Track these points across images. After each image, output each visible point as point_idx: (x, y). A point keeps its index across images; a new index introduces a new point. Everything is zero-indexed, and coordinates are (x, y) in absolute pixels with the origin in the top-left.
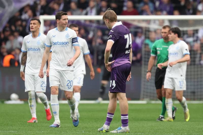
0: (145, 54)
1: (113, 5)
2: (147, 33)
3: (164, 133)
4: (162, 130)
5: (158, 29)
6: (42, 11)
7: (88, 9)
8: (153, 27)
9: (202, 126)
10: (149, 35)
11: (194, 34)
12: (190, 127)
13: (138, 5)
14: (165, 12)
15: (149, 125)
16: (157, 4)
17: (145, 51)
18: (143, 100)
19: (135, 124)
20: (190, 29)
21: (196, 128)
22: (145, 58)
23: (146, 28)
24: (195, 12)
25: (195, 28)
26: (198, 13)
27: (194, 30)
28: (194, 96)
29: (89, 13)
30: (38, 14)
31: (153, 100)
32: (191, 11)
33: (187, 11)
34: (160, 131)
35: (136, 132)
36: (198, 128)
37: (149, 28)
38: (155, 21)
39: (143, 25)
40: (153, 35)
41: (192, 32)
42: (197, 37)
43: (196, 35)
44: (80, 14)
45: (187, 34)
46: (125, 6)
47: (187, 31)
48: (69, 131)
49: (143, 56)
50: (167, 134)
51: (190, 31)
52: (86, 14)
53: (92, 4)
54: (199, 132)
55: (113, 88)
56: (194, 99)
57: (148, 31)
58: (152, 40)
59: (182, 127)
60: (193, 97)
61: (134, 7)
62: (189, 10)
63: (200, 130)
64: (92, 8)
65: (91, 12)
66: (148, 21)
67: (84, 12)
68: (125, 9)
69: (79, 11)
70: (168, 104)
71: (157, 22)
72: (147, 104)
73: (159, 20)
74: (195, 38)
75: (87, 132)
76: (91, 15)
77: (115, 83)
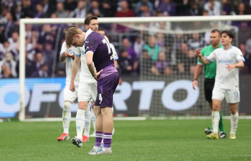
0: (144, 63)
1: (106, 6)
2: (146, 37)
3: (167, 155)
4: (164, 151)
5: (158, 33)
6: (23, 14)
7: (77, 10)
8: (153, 30)
9: (211, 146)
10: (147, 39)
11: (200, 38)
12: (197, 147)
13: (134, 5)
14: (166, 13)
15: (149, 145)
16: (157, 3)
17: (144, 59)
18: (141, 116)
19: (133, 144)
20: (195, 32)
21: (204, 148)
22: (143, 67)
23: (144, 31)
24: (201, 12)
25: (202, 31)
26: (205, 13)
27: (200, 34)
28: (201, 110)
29: (78, 15)
30: (18, 16)
31: (154, 116)
32: (196, 12)
33: (191, 11)
34: (162, 152)
35: (134, 154)
36: (207, 148)
37: (147, 32)
38: (154, 23)
39: (141, 28)
40: (153, 40)
41: (198, 36)
42: (204, 42)
43: (202, 39)
44: (67, 17)
45: (192, 38)
46: (119, 6)
47: (192, 35)
48: (56, 153)
49: (142, 65)
50: (170, 155)
51: (196, 34)
52: (75, 16)
53: (81, 4)
54: (208, 152)
55: (101, 102)
56: (201, 115)
57: (146, 35)
58: (152, 45)
59: (187, 147)
60: (200, 112)
61: (130, 7)
62: (194, 10)
63: (209, 150)
64: (81, 9)
65: (80, 14)
66: (147, 24)
67: (72, 14)
68: (119, 9)
69: (66, 13)
70: (215, 118)
71: (158, 25)
72: (147, 120)
73: (159, 22)
74: (202, 43)
75: (77, 155)
76: (80, 17)
77: (102, 97)
